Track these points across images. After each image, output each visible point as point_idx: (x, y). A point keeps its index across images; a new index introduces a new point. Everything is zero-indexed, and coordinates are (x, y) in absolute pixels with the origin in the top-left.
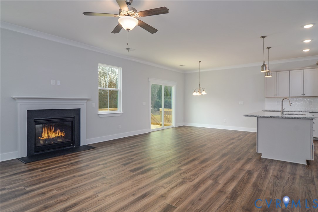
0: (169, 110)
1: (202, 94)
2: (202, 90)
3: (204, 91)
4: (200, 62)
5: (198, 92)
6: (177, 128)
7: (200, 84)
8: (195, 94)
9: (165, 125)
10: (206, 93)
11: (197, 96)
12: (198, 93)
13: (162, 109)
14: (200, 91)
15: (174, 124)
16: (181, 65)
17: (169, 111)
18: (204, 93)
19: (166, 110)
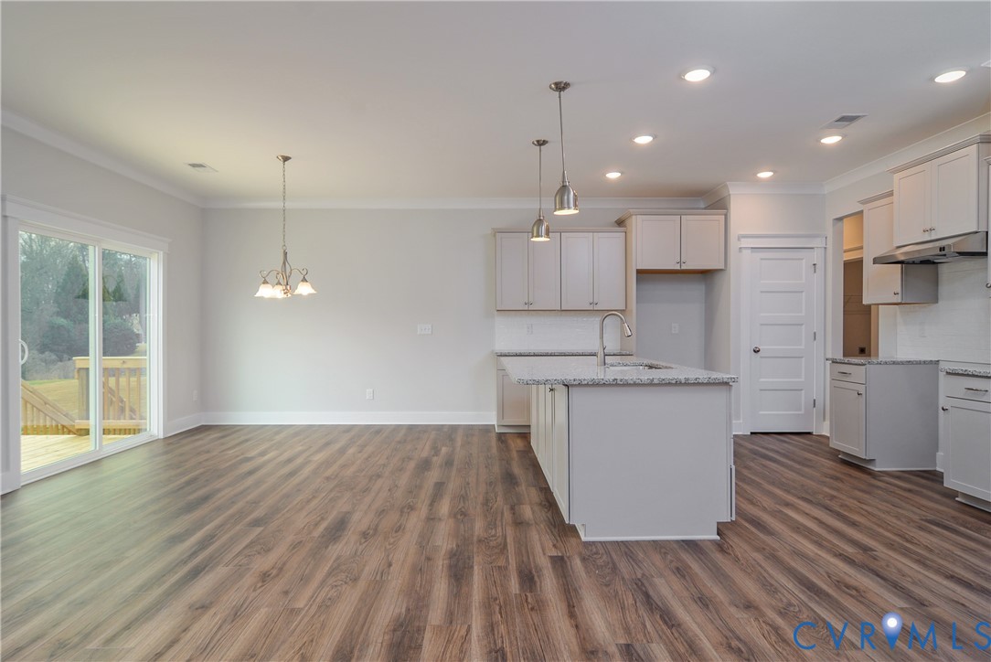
0: (130, 361)
1: (297, 292)
2: (296, 276)
3: (304, 280)
4: (286, 159)
5: (279, 283)
6: (173, 441)
7: (286, 254)
8: (266, 292)
9: (106, 432)
10: (313, 291)
11: (273, 300)
12: (281, 288)
13: (94, 360)
14: (286, 281)
15: (155, 424)
16: (194, 166)
17: (125, 366)
18: (304, 289)
19: (115, 362)
